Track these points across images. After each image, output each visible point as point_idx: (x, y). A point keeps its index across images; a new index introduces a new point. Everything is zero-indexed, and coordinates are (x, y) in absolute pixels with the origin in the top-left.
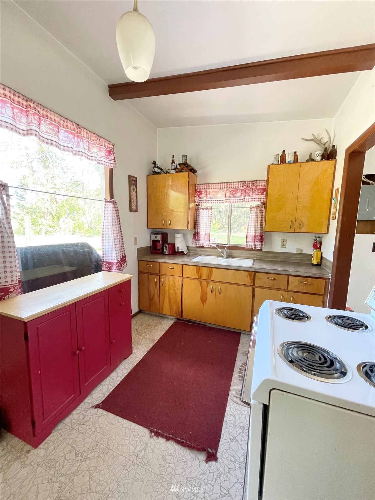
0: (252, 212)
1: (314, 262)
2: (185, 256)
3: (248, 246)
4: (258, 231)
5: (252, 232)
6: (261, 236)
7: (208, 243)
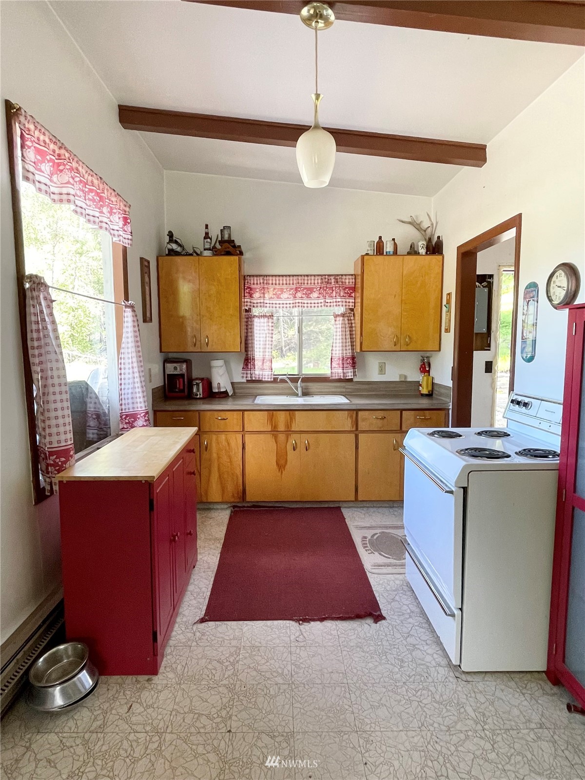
0: (337, 322)
1: (425, 391)
2: (230, 399)
3: (334, 375)
4: (348, 351)
5: (338, 353)
6: (353, 358)
7: (270, 375)
